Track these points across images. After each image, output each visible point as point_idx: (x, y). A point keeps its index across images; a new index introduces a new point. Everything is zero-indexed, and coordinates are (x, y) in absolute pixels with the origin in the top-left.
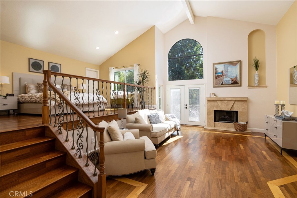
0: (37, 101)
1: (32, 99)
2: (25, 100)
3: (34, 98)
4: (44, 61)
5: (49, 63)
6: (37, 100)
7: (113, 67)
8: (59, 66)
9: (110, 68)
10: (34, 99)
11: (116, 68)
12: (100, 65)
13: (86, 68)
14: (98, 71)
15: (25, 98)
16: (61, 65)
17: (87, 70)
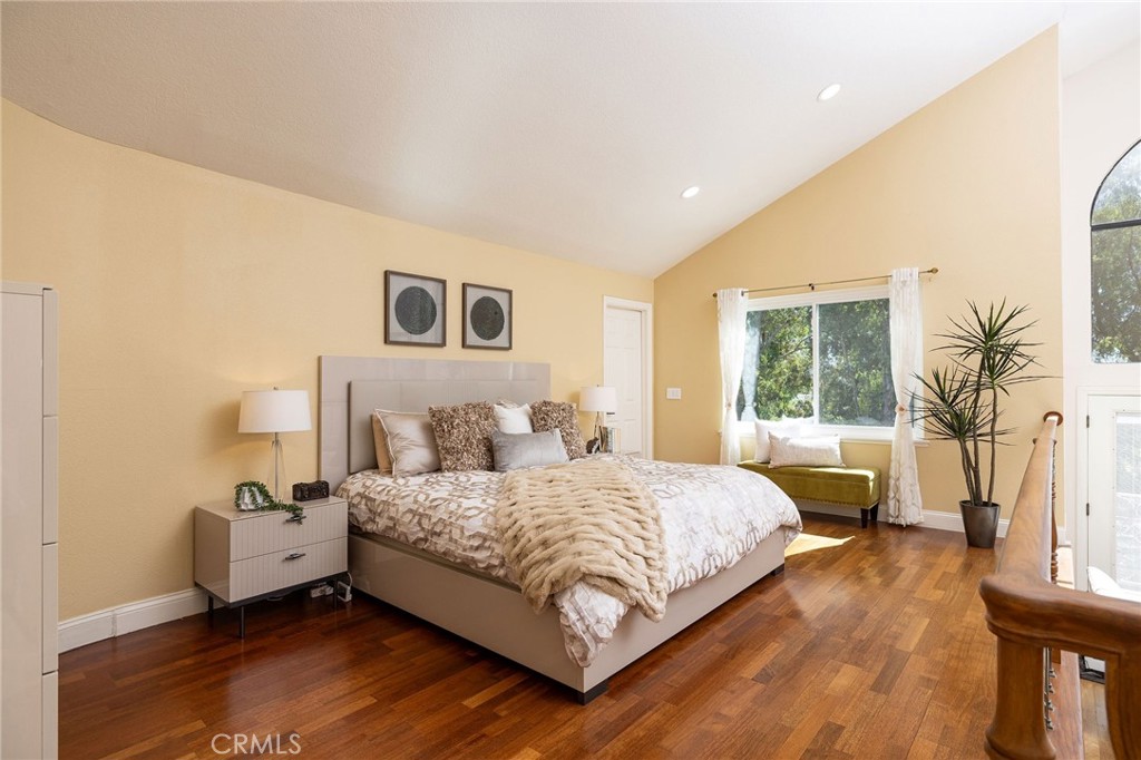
0: (474, 561)
1: (439, 534)
2: (388, 528)
3: (456, 534)
4: (444, 283)
5: (464, 286)
6: (478, 555)
7: (740, 290)
8: (502, 299)
9: (720, 293)
10: (451, 539)
11: (754, 293)
12: (656, 276)
13: (607, 300)
14: (649, 307)
15: (391, 518)
16: (510, 292)
17: (609, 306)
